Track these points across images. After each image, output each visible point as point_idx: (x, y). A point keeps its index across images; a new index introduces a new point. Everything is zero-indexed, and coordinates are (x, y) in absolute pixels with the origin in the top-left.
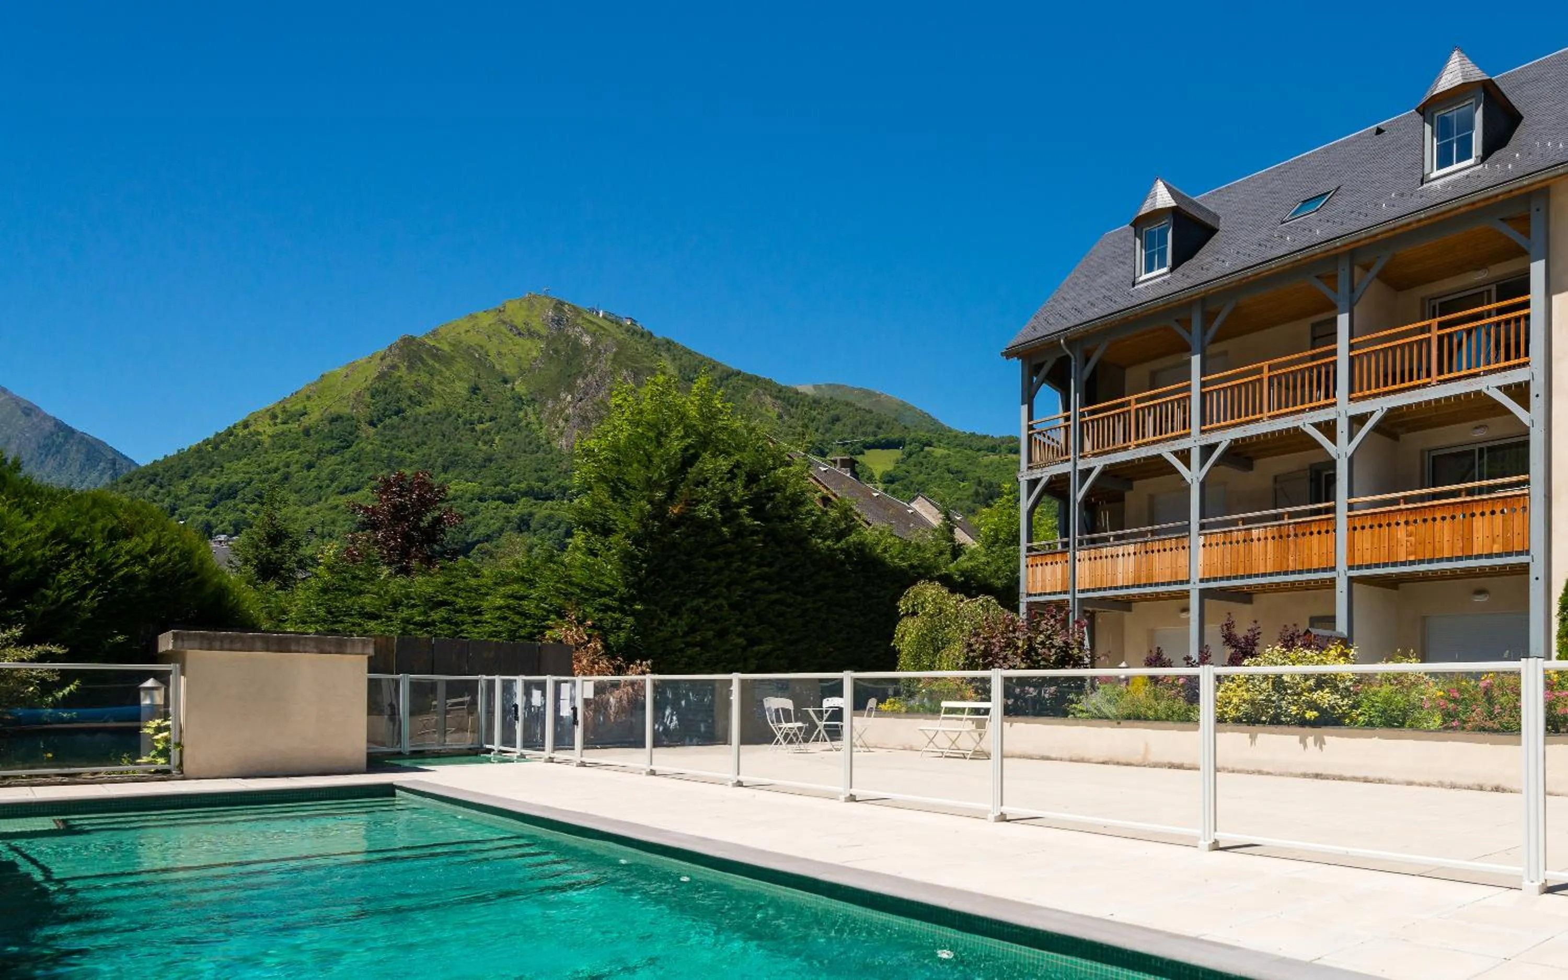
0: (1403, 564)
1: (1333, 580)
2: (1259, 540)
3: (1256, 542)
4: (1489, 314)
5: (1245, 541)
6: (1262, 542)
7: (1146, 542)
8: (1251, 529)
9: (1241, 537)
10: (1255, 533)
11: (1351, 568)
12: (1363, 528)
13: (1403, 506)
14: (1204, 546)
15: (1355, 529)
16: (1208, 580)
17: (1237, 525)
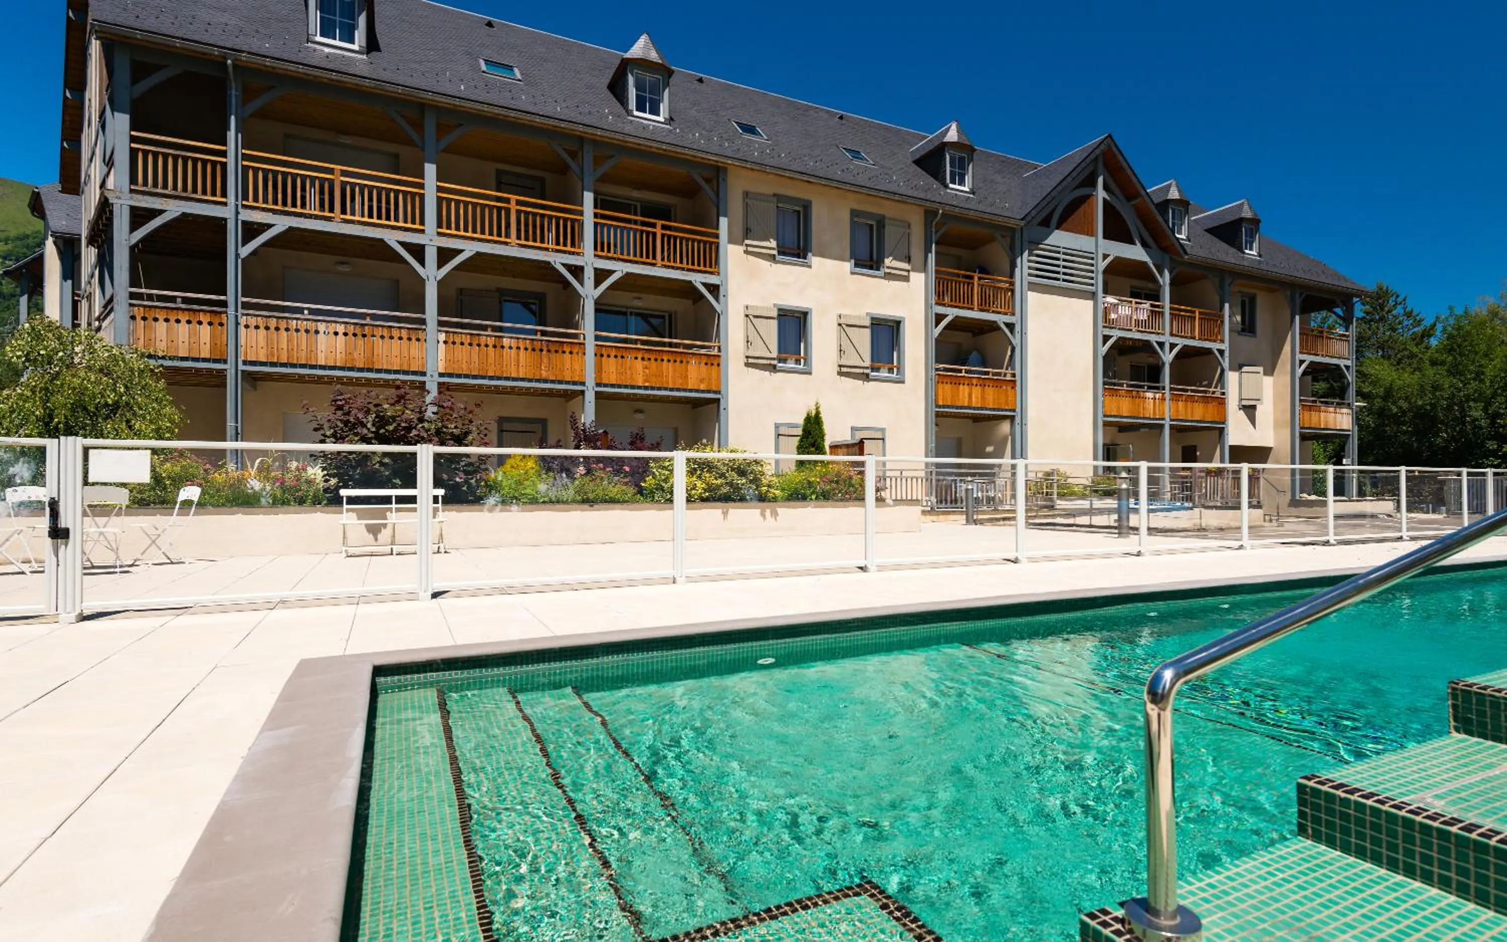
0: (639, 388)
1: (583, 392)
2: (511, 348)
3: (506, 350)
4: (636, 222)
5: (495, 346)
6: (514, 351)
7: (363, 325)
8: (502, 337)
9: (491, 341)
10: (506, 342)
11: (598, 385)
12: (609, 356)
13: (639, 346)
14: (445, 342)
15: (602, 355)
16: (450, 375)
17: (486, 330)
